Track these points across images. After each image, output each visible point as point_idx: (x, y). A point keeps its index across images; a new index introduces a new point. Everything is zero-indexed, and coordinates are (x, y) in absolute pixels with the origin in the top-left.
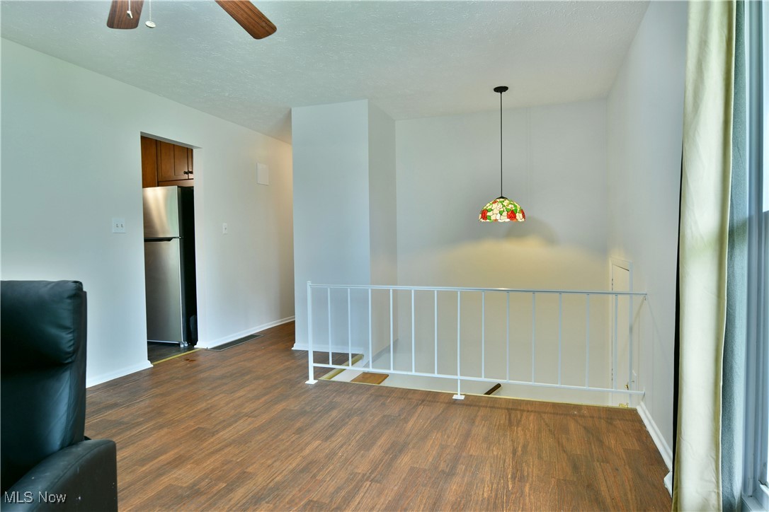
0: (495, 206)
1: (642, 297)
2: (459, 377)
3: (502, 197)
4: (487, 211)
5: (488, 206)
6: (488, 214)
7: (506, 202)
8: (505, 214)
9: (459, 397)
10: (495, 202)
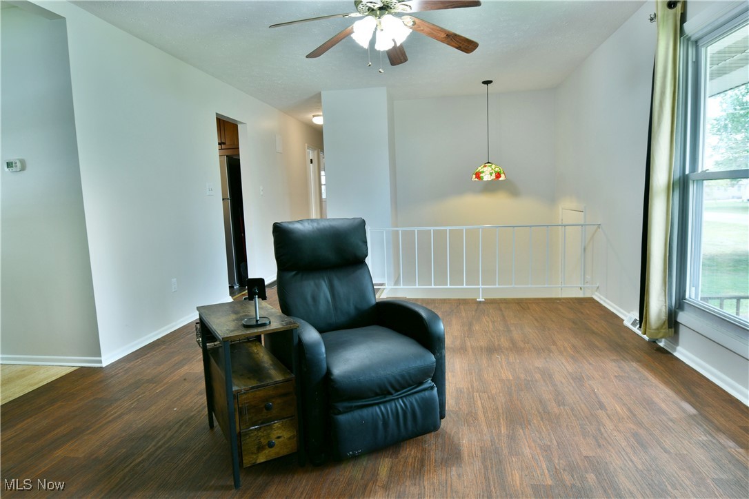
0: (485, 169)
1: (596, 226)
2: (481, 286)
3: (488, 163)
4: (481, 173)
5: (480, 169)
6: (481, 175)
7: (493, 166)
8: (494, 174)
9: (481, 299)
10: (485, 166)
